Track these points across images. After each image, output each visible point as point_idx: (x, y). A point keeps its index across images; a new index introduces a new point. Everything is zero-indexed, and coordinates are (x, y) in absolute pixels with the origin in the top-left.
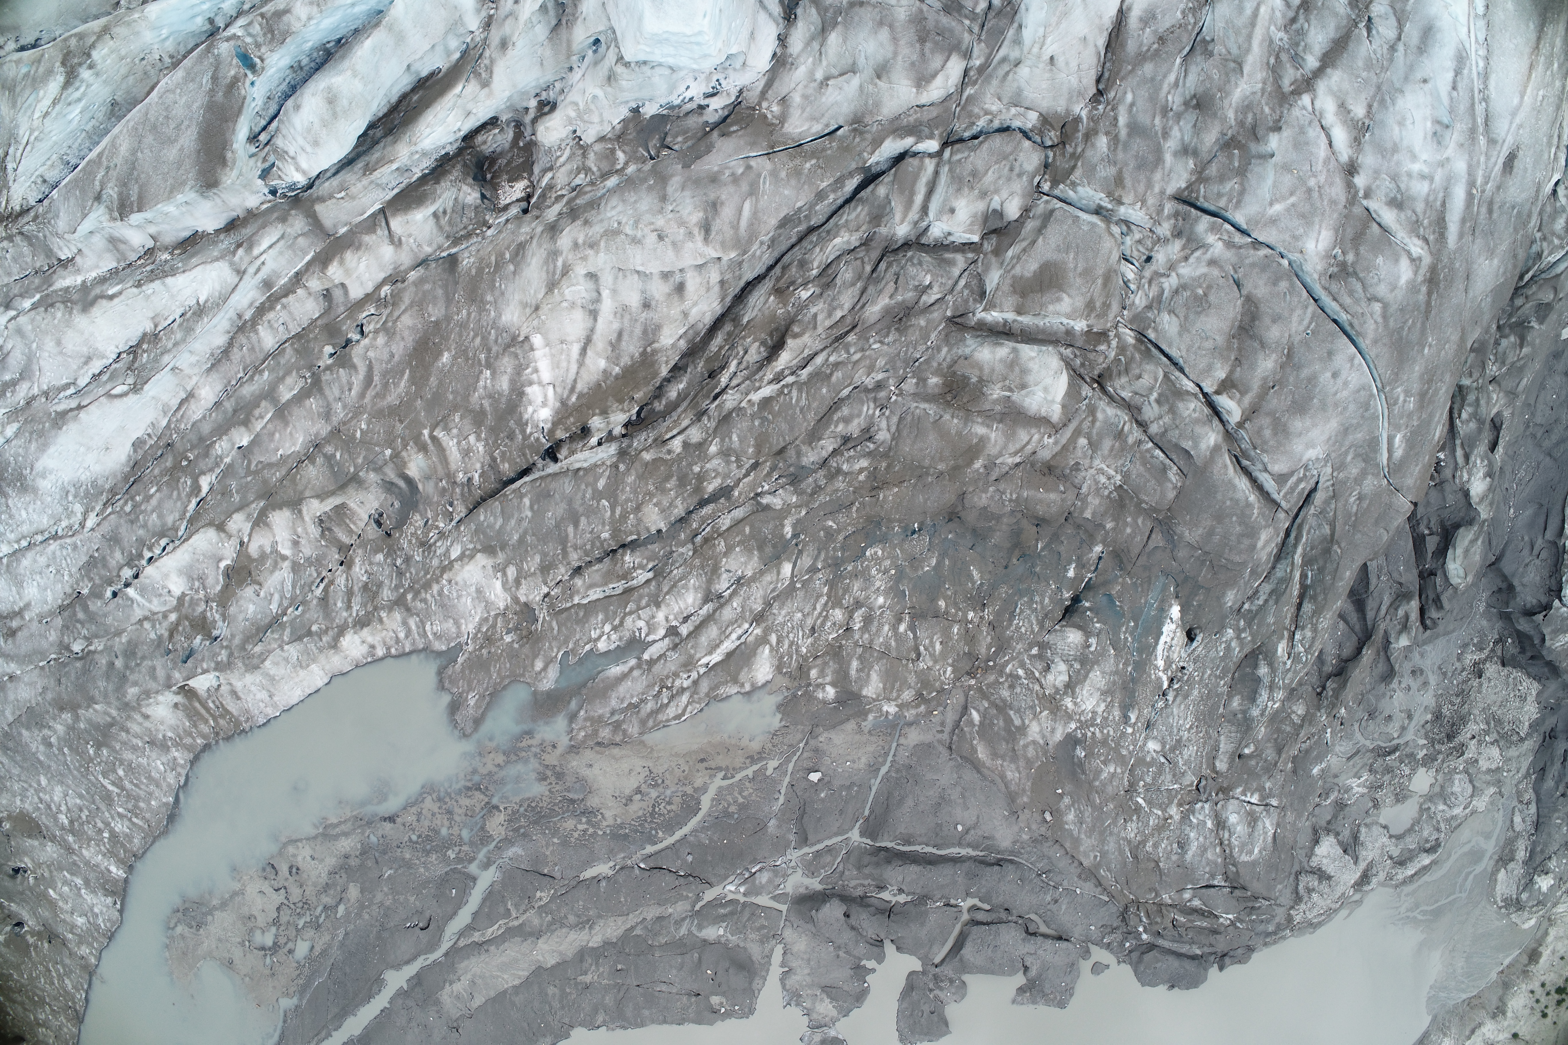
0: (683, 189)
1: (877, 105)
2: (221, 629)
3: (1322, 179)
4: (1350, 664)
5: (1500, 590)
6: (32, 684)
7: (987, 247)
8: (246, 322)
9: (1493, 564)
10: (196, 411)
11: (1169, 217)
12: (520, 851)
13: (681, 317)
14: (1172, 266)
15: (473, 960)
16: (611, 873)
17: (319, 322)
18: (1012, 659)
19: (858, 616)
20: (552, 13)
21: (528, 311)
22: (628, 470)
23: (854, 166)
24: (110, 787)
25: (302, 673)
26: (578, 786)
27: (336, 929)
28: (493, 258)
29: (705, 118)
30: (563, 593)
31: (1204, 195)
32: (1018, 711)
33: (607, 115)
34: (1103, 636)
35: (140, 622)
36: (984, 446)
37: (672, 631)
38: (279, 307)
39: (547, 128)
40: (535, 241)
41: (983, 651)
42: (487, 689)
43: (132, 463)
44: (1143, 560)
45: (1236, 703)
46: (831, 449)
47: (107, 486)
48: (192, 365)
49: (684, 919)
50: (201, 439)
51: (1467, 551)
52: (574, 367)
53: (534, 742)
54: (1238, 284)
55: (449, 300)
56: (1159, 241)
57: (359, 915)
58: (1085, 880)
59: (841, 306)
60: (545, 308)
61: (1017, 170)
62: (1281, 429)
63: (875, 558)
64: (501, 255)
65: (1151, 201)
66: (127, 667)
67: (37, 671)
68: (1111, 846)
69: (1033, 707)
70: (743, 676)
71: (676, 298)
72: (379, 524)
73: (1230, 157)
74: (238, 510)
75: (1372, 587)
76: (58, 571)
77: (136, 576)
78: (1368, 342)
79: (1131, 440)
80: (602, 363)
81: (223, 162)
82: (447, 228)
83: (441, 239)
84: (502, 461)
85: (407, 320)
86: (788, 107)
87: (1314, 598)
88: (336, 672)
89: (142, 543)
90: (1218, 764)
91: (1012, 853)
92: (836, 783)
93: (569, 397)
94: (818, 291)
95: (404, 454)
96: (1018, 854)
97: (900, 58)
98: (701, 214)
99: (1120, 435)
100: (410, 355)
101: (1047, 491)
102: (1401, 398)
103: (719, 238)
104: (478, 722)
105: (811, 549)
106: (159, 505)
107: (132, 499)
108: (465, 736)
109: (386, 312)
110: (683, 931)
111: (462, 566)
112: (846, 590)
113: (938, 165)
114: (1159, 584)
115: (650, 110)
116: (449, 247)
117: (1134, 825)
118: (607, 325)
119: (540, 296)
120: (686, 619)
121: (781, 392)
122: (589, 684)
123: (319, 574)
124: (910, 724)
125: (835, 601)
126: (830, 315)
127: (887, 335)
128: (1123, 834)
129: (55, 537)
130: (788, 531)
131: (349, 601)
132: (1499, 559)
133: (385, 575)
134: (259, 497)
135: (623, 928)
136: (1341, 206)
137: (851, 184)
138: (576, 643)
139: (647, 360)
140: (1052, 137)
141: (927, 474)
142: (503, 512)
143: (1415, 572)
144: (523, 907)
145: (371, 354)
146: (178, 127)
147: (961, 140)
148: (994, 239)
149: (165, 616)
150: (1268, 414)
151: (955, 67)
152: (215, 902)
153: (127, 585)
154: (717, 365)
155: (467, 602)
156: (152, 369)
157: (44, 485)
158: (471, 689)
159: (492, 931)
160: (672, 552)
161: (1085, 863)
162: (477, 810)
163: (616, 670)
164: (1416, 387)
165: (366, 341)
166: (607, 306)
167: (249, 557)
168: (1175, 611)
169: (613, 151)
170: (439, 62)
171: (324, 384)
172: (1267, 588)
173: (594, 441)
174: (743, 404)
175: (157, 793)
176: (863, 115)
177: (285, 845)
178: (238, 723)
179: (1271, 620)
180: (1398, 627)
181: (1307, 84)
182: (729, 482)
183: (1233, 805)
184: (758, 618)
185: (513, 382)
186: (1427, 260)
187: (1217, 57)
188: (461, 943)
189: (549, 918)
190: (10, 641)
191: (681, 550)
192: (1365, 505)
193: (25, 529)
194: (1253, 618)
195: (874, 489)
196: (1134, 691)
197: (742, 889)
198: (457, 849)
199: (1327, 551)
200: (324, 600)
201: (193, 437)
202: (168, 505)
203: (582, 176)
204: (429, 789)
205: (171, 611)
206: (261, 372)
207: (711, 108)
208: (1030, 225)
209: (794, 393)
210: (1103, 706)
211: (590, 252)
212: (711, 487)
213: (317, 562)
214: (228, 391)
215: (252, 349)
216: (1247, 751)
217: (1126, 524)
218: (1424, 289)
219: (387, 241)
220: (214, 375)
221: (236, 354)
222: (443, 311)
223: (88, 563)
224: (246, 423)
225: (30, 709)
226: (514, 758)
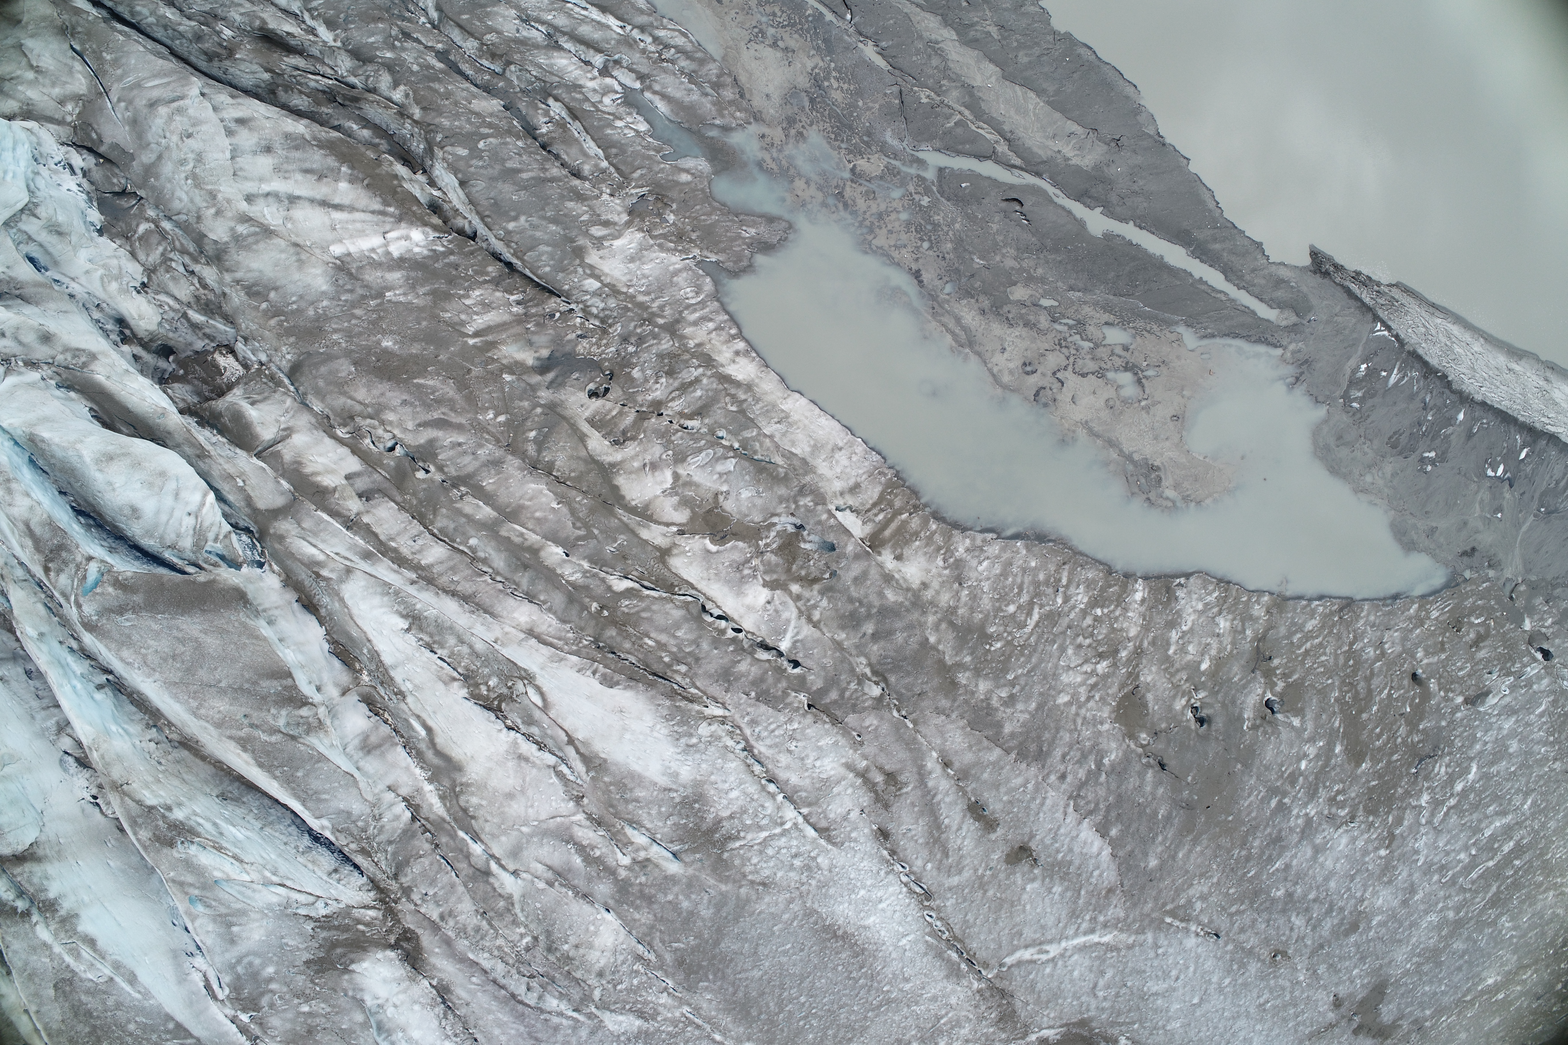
0: (149, 144)
2: (785, 522)
6: (942, 734)
8: (419, 577)
10: (548, 623)
12: (888, 133)
13: (273, 121)
15: (1029, 143)
16: (870, 43)
17: (399, 498)
21: (304, 256)
23: (105, 29)
24: (1036, 617)
25: (795, 417)
26: (794, 101)
27: (1073, 303)
28: (273, 322)
29: (93, 167)
30: (604, 181)
33: (110, 254)
35: (816, 625)
37: (605, 72)
38: (393, 544)
40: (238, 276)
42: (732, 221)
43: (632, 683)
47: (668, 703)
48: (489, 629)
50: (571, 600)
52: (358, 216)
53: (767, 157)
55: (329, 358)
57: (1043, 280)
60: (296, 239)
64: (266, 314)
66: (869, 616)
67: (921, 728)
71: (252, 124)
72: (602, 388)
74: (635, 534)
76: (792, 738)
77: (763, 645)
80: (344, 186)
83: (277, 396)
84: (487, 274)
85: (361, 394)
86: (66, 97)
88: (782, 386)
89: (718, 641)
93: (391, 215)
94: (221, 22)
95: (505, 362)
100: (398, 383)
103: (180, 91)
104: (771, 219)
106: (666, 631)
108: (791, 226)
109: (363, 424)
111: (606, 275)
115: (97, 218)
116: (283, 385)
118: (300, 186)
119: (282, 243)
120: (587, 63)
121: (319, 18)
122: (686, 125)
123: (677, 431)
129: (748, 750)
131: (691, 383)
133: (649, 357)
134: (613, 515)
135: (923, 14)
138: (647, 149)
139: (327, 145)
142: (531, 249)
144: (946, 110)
145: (410, 425)
146: (182, 642)
149: (798, 598)
152: (1114, 455)
153: (780, 654)
154: (320, 95)
155: (648, 268)
156: (496, 662)
157: (686, 772)
158: (739, 237)
159: (990, 136)
160: (522, 91)
162: (862, 189)
163: (662, 107)
165: (399, 436)
166: (280, 186)
167: (692, 519)
169: (140, 239)
171: (462, 473)
173: (438, 194)
174: (339, 44)
175: (1018, 562)
176: (57, 28)
177: (1005, 387)
178: (890, 484)
185: (390, 269)
188: (1018, 162)
189: (944, 83)
190: (902, 778)
191: (516, 82)
193: (752, 789)
198: (917, 197)
200: (701, 413)
201: (575, 615)
202: (660, 619)
204: (866, 247)
205: (790, 593)
206: (473, 550)
207: (82, 165)
211: (220, 197)
212: (437, 63)
213: (664, 436)
214: (510, 588)
215: (453, 569)
219: (287, 441)
220: (498, 609)
221: (466, 587)
222: (342, 361)
223: (767, 702)
224: (535, 551)
225: (973, 725)
226: (792, 171)
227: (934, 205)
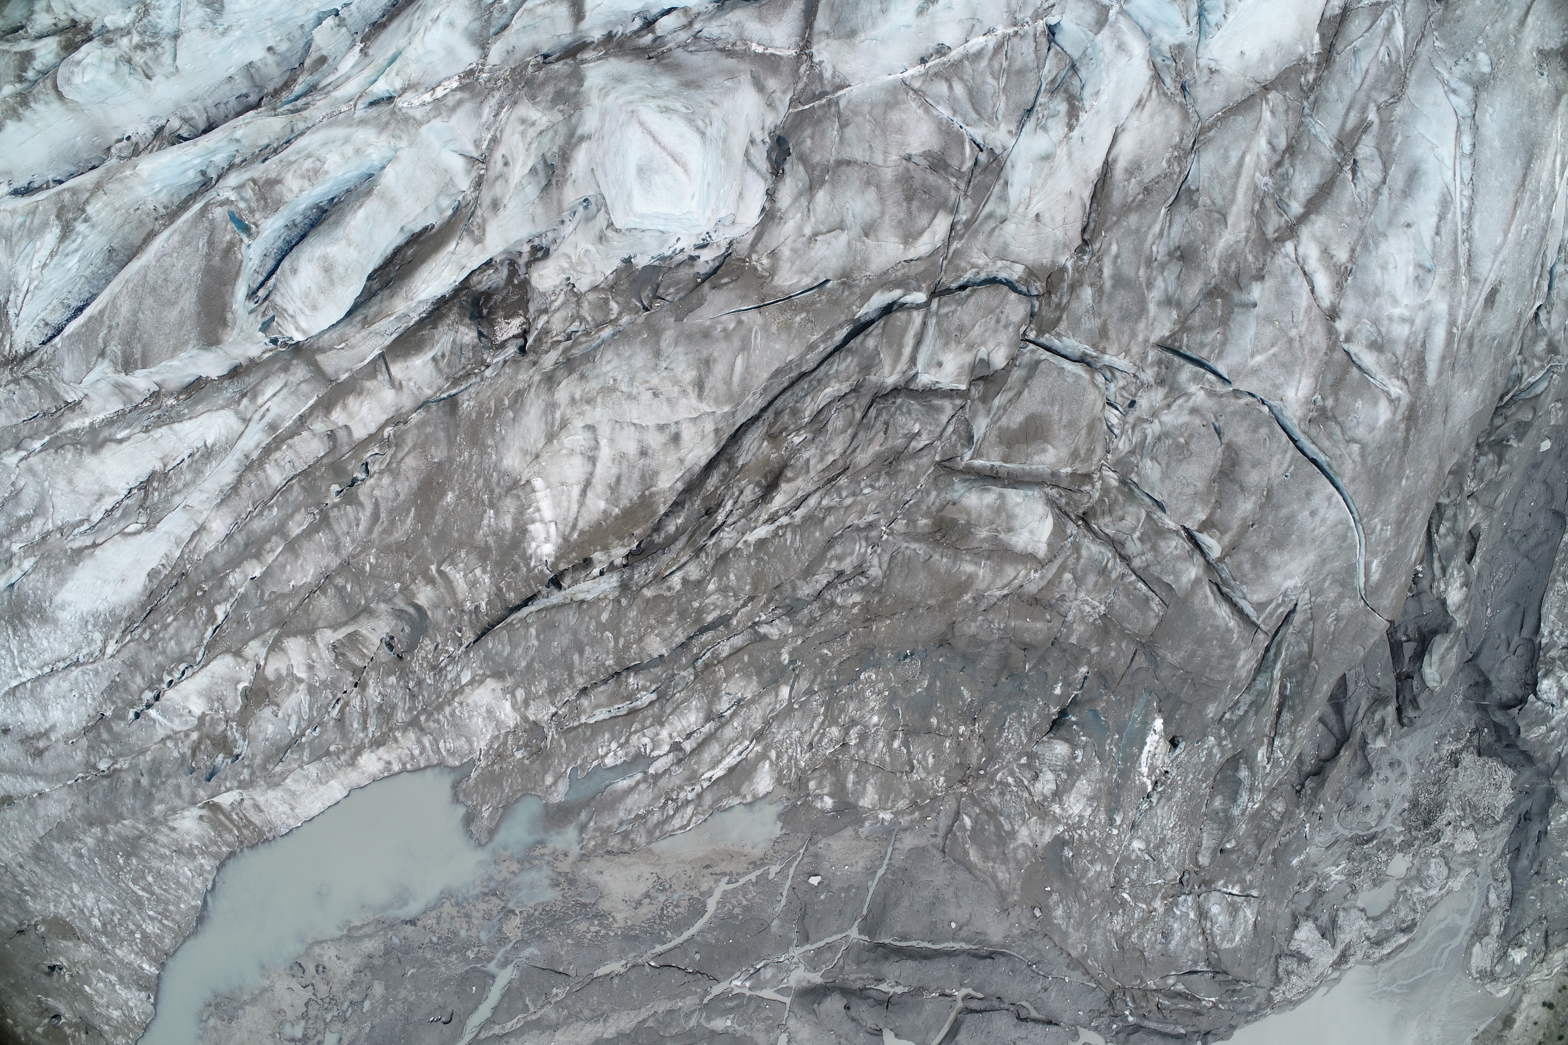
0: (676, 345)
1: (866, 261)
2: (242, 748)
3: (1303, 328)
4: (1328, 764)
5: (1477, 683)
6: (61, 801)
7: (974, 392)
8: (253, 461)
9: (1470, 660)
10: (208, 543)
11: (1152, 365)
12: (536, 951)
13: (677, 464)
14: (1155, 414)
16: (623, 970)
17: (325, 461)
18: (1002, 767)
19: (854, 732)
20: (542, 174)
21: (528, 458)
22: (630, 605)
23: (843, 318)
24: (141, 893)
25: (322, 788)
26: (589, 892)
27: (362, 1023)
28: (492, 403)
29: (696, 270)
30: (571, 712)
31: (1187, 343)
32: (1008, 817)
33: (599, 267)
34: (1088, 749)
35: (163, 740)
36: (973, 582)
37: (676, 747)
38: (285, 447)
39: (541, 276)
40: (533, 390)
41: (974, 761)
42: (500, 802)
43: (148, 593)
44: (1126, 681)
45: (1217, 802)
46: (825, 582)
47: (125, 615)
48: (202, 502)
49: (693, 1012)
50: (215, 571)
51: (1442, 658)
52: (575, 507)
53: (547, 851)
54: (1218, 432)
55: (451, 442)
56: (1143, 386)
57: (384, 1010)
58: (1073, 970)
59: (833, 452)
60: (545, 456)
61: (1003, 322)
62: (1260, 563)
63: (868, 681)
64: (500, 401)
65: (1135, 350)
66: (152, 785)
67: (66, 789)
68: (1098, 938)
69: (1022, 814)
70: (744, 789)
71: (672, 447)
72: (391, 647)
73: (1213, 307)
74: (253, 638)
75: (1350, 693)
76: (81, 695)
77: (157, 698)
78: (1346, 481)
79: (1114, 576)
80: (602, 505)
81: (224, 323)
82: (446, 370)
83: (440, 382)
84: (508, 590)
85: (411, 462)
86: (778, 260)
87: (1292, 709)
88: (354, 785)
89: (161, 668)
90: (1200, 859)
91: (1003, 946)
92: (836, 886)
93: (570, 534)
94: (810, 436)
95: (413, 587)
96: (1009, 947)
97: (887, 217)
98: (694, 373)
99: (1103, 571)
100: (415, 495)
101: (1034, 620)
102: (1379, 528)
103: (713, 394)
104: (492, 832)
105: (808, 674)
106: (177, 634)
107: (150, 627)
108: (480, 845)
109: (390, 452)
110: (693, 1023)
111: (473, 690)
112: (842, 710)
113: (925, 316)
114: (1142, 701)
115: (641, 262)
116: (448, 389)
117: (1120, 918)
118: (605, 470)
119: (540, 445)
120: (689, 736)
121: (775, 534)
122: (598, 797)
123: (334, 696)
124: (905, 830)
125: (831, 720)
126: (822, 460)
127: (878, 479)
128: (1109, 927)
129: (77, 663)
130: (785, 658)
131: (365, 722)
132: (1475, 656)
133: (398, 697)
134: (273, 626)
135: (636, 1021)
136: (1321, 354)
137: (840, 335)
138: (585, 759)
139: (645, 502)
140: (1037, 287)
141: (918, 606)
142: (510, 639)
143: (1392, 676)
144: (540, 1003)
145: (377, 493)
146: (177, 290)
147: (948, 291)
148: (981, 386)
149: (187, 735)
150: (1247, 550)
151: (942, 223)
152: (246, 997)
153: (149, 706)
154: (713, 503)
155: (478, 722)
156: (164, 509)
157: (64, 616)
158: (484, 802)
159: (512, 1025)
160: (673, 675)
161: (1073, 954)
162: (494, 913)
163: (623, 784)
164: (1393, 516)
165: (371, 481)
166: (605, 453)
167: (266, 679)
168: (1158, 724)
169: (606, 301)
170: (433, 219)
171: (332, 520)
172: (1247, 699)
173: (596, 571)
174: (740, 545)
175: (186, 897)
176: (851, 271)
177: (311, 946)
178: (261, 833)
179: (1251, 729)
180: (1375, 730)
181: (1291, 231)
182: (728, 612)
183: (1215, 896)
184: (758, 736)
185: (515, 521)
186: (1406, 399)
187: (1201, 208)
188: (483, 1036)
189: (566, 1012)
190: (37, 761)
191: (682, 674)
192: (1342, 624)
193: (47, 656)
194: (1234, 728)
195: (868, 620)
196: (1119, 796)
197: (748, 984)
198: (476, 950)
199: (1305, 667)
200: (340, 721)
201: (206, 568)
202: (186, 632)
203: (577, 323)
204: (447, 895)
205: (192, 730)
206: (270, 508)
207: (702, 259)
208: (1017, 374)
209: (789, 535)
210: (1089, 811)
211: (587, 408)
212: (710, 618)
213: (333, 685)
214: (240, 524)
215: (260, 486)
216: (1228, 846)
217: (1111, 648)
218: (1402, 426)
219: (388, 385)
220: (225, 510)
221: (245, 490)
222: (446, 453)
223: (110, 687)
224: (258, 556)
225: (60, 824)
226: (527, 865)
227: (466, 959)
